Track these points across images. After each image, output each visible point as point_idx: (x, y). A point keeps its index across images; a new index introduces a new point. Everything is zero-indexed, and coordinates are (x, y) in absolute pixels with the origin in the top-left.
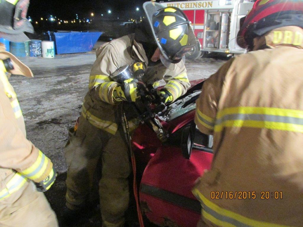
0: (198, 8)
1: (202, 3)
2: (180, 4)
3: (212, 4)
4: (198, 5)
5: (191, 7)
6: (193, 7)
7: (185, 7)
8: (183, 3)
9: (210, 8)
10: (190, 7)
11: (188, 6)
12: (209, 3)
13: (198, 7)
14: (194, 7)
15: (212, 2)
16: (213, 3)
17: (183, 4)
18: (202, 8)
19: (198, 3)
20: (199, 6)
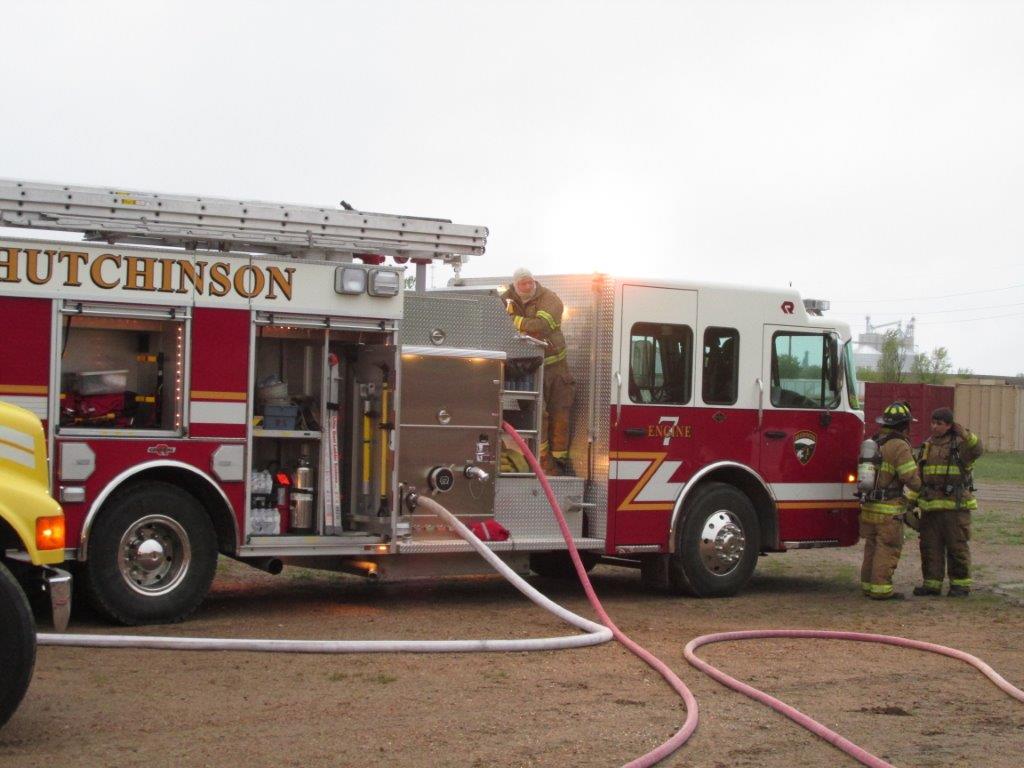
0: (207, 301)
1: (233, 271)
2: (91, 260)
3: (289, 283)
4: (207, 279)
5: (166, 288)
6: (175, 285)
7: (123, 282)
8: (112, 258)
9: (280, 304)
10: (157, 283)
11: (147, 274)
12: (274, 276)
13: (213, 292)
14: (182, 291)
15: (289, 271)
16: (294, 276)
17: (108, 265)
18: (232, 301)
19: (207, 270)
20: (219, 288)
